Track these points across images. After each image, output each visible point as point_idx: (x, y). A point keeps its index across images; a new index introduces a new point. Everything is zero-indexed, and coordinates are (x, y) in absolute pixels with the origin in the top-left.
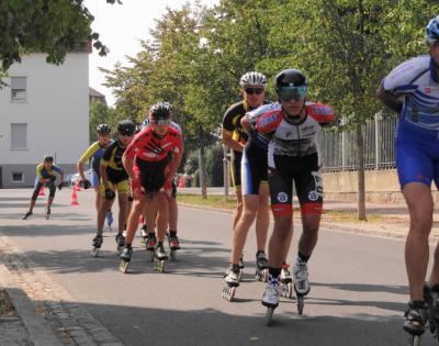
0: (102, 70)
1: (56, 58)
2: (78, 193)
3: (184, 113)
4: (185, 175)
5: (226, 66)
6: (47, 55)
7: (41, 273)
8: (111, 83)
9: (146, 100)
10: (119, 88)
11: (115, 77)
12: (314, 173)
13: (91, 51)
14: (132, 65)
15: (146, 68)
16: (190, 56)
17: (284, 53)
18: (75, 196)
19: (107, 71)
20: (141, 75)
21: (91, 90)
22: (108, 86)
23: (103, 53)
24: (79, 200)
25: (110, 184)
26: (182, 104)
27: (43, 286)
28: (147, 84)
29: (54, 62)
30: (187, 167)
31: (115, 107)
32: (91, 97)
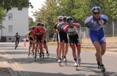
0: (32, 12)
1: (20, 9)
2: (26, 43)
3: (53, 23)
4: (53, 39)
5: (64, 11)
6: (18, 8)
7: (16, 64)
8: (34, 15)
9: (43, 20)
10: (36, 17)
11: (35, 14)
12: (78, 39)
13: (29, 7)
14: (40, 11)
15: (43, 11)
16: (55, 8)
17: (79, 8)
18: (25, 44)
19: (33, 12)
20: (42, 13)
21: (29, 17)
22: (33, 16)
23: (32, 8)
24: (26, 45)
25: (31, 41)
26: (53, 20)
27: (17, 67)
28: (43, 15)
29: (20, 10)
30: (54, 37)
31: (35, 21)
32: (29, 19)
